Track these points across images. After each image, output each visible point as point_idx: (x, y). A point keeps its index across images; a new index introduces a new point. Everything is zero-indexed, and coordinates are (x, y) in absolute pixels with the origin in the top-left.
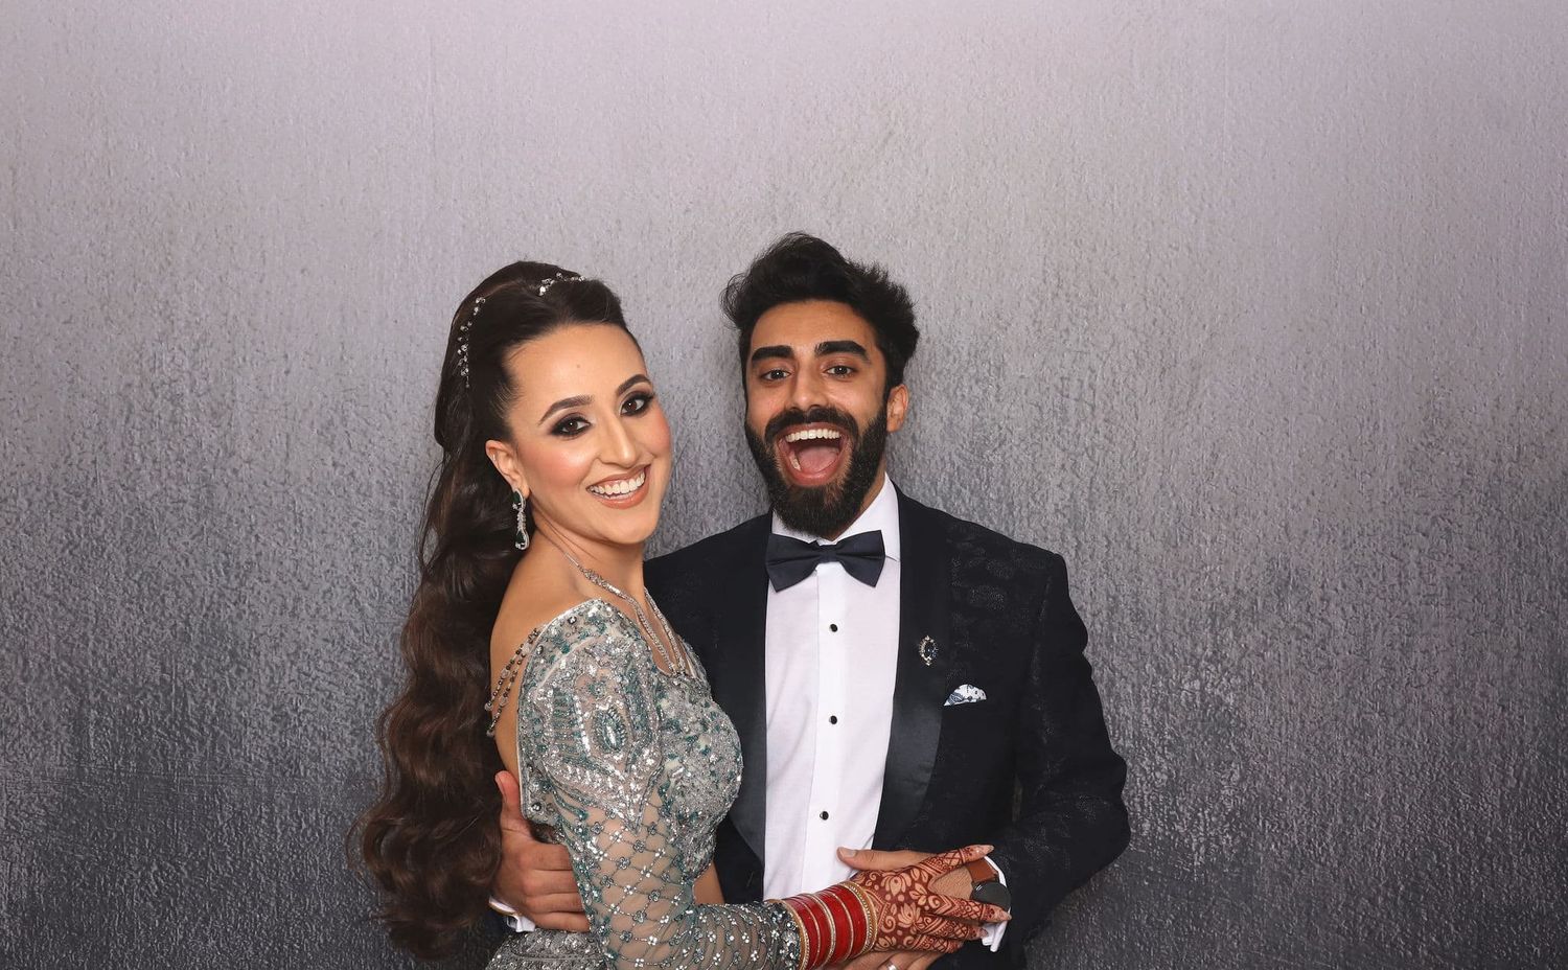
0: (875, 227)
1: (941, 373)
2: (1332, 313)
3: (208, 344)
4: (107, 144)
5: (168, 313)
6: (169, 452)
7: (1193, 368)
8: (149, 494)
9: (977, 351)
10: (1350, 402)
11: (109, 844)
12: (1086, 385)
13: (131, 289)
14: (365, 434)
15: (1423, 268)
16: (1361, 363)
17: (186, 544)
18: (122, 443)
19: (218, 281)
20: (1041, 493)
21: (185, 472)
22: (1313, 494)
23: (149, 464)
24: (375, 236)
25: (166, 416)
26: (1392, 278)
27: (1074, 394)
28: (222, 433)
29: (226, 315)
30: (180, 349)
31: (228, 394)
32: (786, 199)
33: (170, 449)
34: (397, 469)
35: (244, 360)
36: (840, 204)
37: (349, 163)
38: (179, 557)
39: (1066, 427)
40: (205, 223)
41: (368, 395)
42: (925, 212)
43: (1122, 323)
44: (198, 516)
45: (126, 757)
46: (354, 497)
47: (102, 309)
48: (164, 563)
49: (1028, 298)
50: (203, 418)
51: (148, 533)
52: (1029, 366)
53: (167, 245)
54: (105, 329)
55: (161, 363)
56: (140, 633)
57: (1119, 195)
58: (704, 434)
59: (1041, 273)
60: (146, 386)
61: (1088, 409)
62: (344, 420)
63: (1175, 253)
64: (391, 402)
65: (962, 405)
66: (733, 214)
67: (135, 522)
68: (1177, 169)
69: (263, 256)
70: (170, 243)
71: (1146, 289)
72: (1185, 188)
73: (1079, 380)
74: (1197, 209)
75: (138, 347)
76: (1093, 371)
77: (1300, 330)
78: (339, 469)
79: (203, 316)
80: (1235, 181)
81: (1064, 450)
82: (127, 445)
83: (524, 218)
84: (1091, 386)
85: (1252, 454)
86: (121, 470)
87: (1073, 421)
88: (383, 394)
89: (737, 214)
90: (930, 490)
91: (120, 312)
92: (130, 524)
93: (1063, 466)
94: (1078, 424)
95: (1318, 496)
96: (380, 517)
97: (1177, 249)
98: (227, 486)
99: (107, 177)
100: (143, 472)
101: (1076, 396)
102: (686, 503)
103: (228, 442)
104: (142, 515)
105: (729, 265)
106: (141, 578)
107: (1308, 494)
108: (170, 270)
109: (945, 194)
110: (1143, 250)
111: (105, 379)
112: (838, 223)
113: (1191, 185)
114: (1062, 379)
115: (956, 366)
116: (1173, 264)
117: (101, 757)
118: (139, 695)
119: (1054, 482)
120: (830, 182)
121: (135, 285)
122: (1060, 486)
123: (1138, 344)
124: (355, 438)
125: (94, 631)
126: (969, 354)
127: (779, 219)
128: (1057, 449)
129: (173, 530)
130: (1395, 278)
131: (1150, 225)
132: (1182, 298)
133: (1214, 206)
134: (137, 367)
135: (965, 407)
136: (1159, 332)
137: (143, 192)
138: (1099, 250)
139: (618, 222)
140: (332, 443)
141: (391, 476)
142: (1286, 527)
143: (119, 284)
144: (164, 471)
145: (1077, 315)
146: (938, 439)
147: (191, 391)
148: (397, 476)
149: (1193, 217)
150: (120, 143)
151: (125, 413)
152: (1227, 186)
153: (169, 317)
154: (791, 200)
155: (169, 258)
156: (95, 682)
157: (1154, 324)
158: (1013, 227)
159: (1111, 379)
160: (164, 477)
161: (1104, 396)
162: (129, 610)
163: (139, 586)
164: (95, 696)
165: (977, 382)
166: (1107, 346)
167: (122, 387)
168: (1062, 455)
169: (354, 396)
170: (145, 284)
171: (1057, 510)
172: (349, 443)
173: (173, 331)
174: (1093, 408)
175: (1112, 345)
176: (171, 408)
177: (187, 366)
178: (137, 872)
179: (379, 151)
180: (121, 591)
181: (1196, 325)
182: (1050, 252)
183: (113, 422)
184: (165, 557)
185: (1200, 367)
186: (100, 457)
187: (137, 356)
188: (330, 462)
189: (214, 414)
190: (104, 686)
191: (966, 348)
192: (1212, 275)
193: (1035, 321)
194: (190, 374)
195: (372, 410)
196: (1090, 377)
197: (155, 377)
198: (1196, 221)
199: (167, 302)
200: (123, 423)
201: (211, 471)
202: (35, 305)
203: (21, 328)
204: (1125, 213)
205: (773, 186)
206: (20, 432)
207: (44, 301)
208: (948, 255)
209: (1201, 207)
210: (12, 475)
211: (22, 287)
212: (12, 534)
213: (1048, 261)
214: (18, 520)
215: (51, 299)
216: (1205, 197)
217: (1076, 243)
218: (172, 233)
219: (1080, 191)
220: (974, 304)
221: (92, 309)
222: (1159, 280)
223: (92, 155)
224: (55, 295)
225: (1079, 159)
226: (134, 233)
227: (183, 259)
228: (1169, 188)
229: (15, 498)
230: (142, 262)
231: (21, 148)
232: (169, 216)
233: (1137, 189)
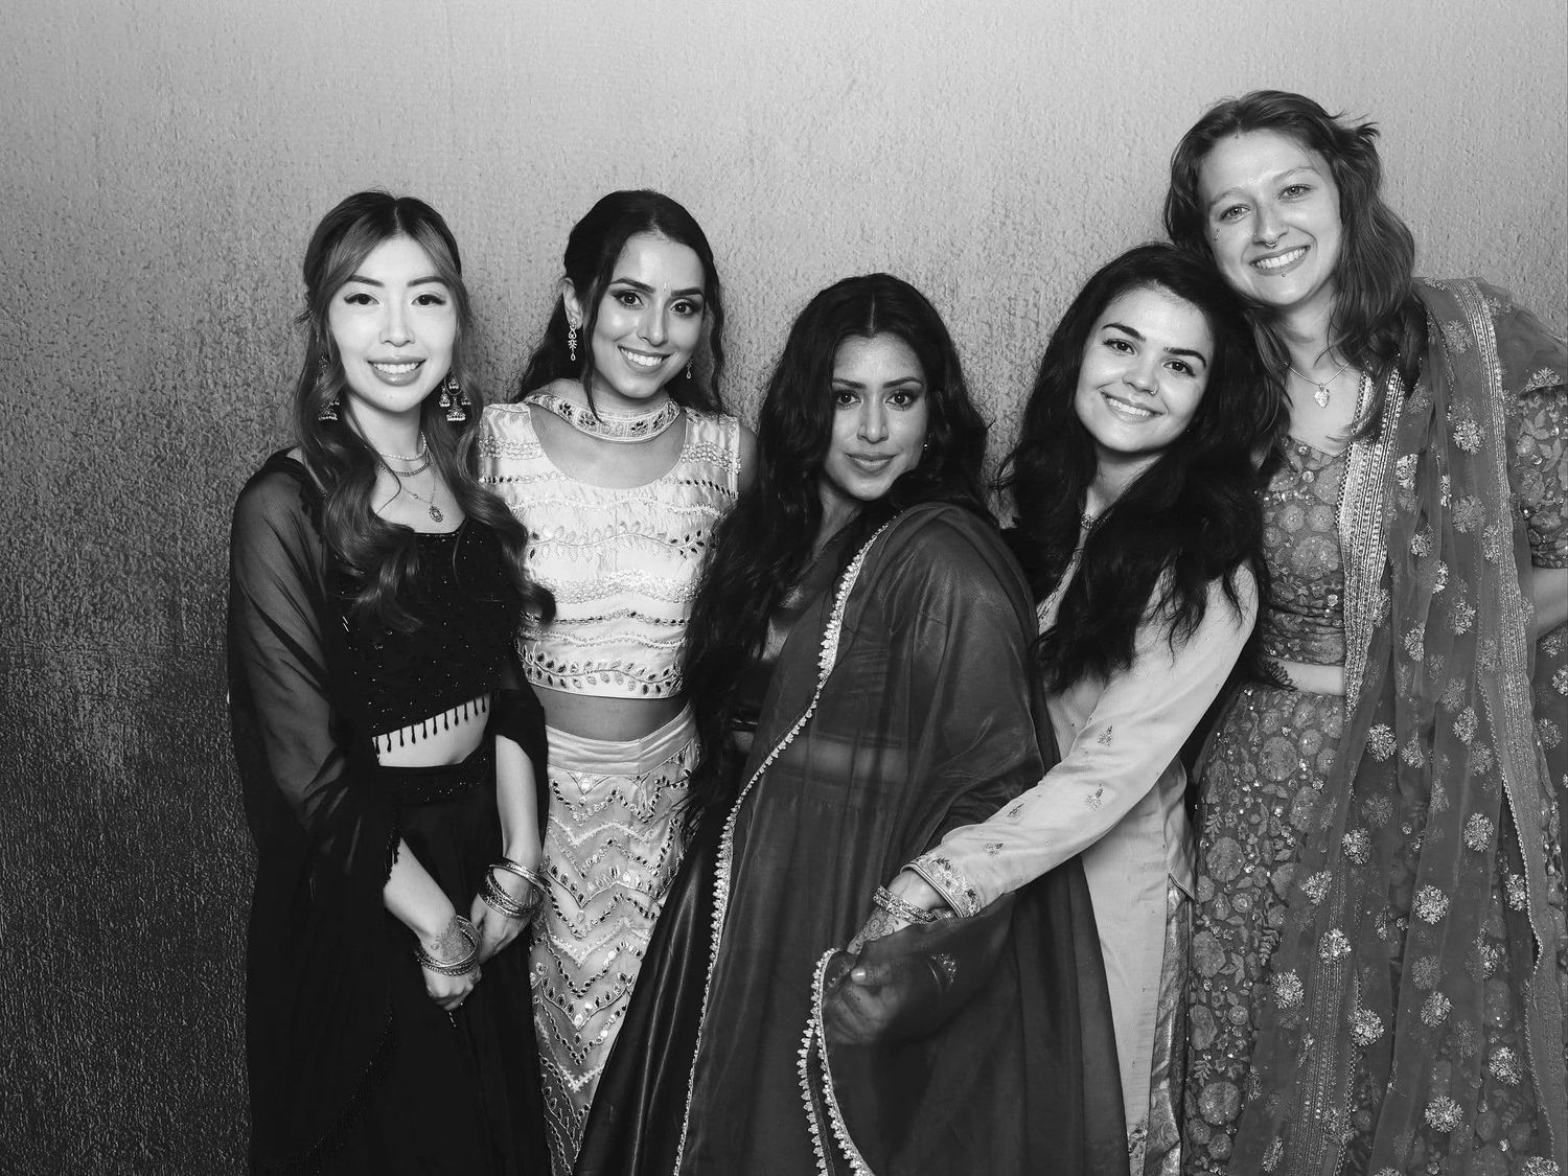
0: (842, 167)
3: (266, 283)
4: (173, 111)
5: (230, 258)
6: (237, 378)
8: (222, 415)
9: (933, 277)
11: (203, 710)
12: (1031, 304)
13: (198, 239)
17: (254, 456)
18: (198, 372)
19: (272, 229)
20: (990, 401)
21: (251, 395)
23: (221, 388)
25: (232, 348)
27: (1020, 313)
28: (280, 361)
29: (280, 258)
30: (242, 288)
31: (284, 327)
32: (762, 144)
33: (238, 375)
35: (297, 297)
36: (810, 146)
37: (379, 122)
38: (250, 469)
39: (1013, 342)
40: (259, 178)
42: (886, 152)
43: (1063, 248)
44: (264, 433)
45: (214, 638)
47: (175, 255)
48: (237, 474)
49: (978, 227)
50: (264, 348)
51: (223, 447)
52: (979, 289)
53: (228, 198)
54: (178, 272)
55: (226, 300)
56: (220, 532)
57: (1060, 133)
59: (990, 204)
60: (216, 322)
61: (1033, 325)
63: (1111, 183)
66: (715, 158)
67: (211, 438)
68: (1112, 106)
69: (309, 206)
70: (230, 196)
71: (1084, 216)
72: (1120, 124)
73: (1025, 300)
74: (1131, 143)
75: (206, 288)
76: (1037, 292)
79: (260, 259)
80: (1166, 116)
81: (1011, 362)
82: (201, 372)
83: (532, 166)
84: (1035, 305)
86: (198, 394)
87: (1020, 336)
89: (719, 158)
91: (190, 258)
92: (207, 441)
93: (1011, 376)
94: (1024, 340)
97: (1112, 180)
98: (286, 406)
99: (174, 140)
100: (216, 395)
101: (1023, 314)
103: (286, 369)
104: (217, 432)
105: (712, 204)
106: (218, 486)
108: (230, 220)
109: (903, 134)
110: (1082, 181)
111: (180, 315)
112: (808, 164)
113: (1125, 121)
114: (1009, 299)
116: (1109, 194)
117: (192, 637)
118: (221, 586)
119: (1003, 390)
120: (801, 127)
121: (202, 234)
122: (1008, 394)
123: (1077, 266)
125: (181, 531)
127: (756, 161)
128: (1006, 362)
129: (244, 444)
131: (1087, 157)
132: (1117, 225)
133: (1146, 139)
134: (206, 305)
136: (1096, 256)
137: (205, 153)
138: (1042, 182)
139: (615, 167)
143: (189, 232)
144: (233, 394)
145: (1023, 242)
147: (253, 325)
149: (1128, 150)
150: (184, 109)
151: (198, 345)
152: (1158, 120)
153: (231, 262)
154: (766, 143)
155: (230, 209)
156: (184, 574)
157: (1092, 248)
158: (965, 164)
159: (1053, 298)
160: (234, 398)
161: (1047, 314)
162: (210, 514)
163: (217, 493)
164: (185, 586)
166: (1050, 268)
167: (194, 323)
168: (1010, 367)
170: (210, 232)
171: (1005, 416)
173: (235, 274)
174: (1037, 324)
175: (1054, 268)
176: (237, 340)
177: (248, 304)
178: (227, 732)
179: (405, 110)
180: (203, 498)
182: (998, 185)
183: (189, 354)
184: (238, 468)
186: (179, 382)
187: (206, 296)
189: (273, 344)
190: (192, 579)
191: (923, 274)
192: (1144, 204)
193: (985, 248)
194: (252, 310)
196: (1035, 297)
197: (223, 314)
198: (1130, 154)
199: (230, 249)
200: (197, 353)
201: (273, 394)
202: (119, 252)
203: (108, 274)
204: (1065, 148)
205: (751, 131)
206: (112, 362)
207: (127, 250)
208: (906, 190)
209: (1134, 141)
210: (107, 399)
211: (107, 237)
212: (110, 449)
213: (996, 194)
214: (114, 438)
215: (133, 247)
216: (1139, 132)
217: (1021, 176)
218: (231, 188)
219: (1024, 130)
220: (930, 233)
221: (166, 255)
222: (1096, 208)
223: (161, 121)
224: (135, 244)
225: (1024, 100)
226: (199, 188)
227: (241, 210)
228: (1105, 125)
229: (111, 419)
230: (206, 213)
231: (101, 117)
232: (228, 173)
233: (1076, 125)
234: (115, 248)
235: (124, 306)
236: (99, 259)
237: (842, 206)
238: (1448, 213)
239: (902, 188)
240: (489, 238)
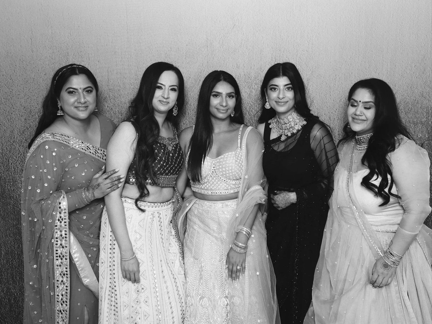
0: (231, 48)
1: (247, 83)
2: (342, 66)
4: (52, 33)
7: (308, 80)
10: (346, 87)
14: (114, 99)
15: (364, 54)
16: (349, 78)
22: (336, 110)
24: (115, 53)
26: (356, 57)
32: (210, 42)
34: (122, 108)
36: (223, 42)
37: (108, 36)
40: (75, 51)
41: (114, 90)
42: (243, 44)
46: (112, 114)
53: (67, 56)
57: (290, 39)
58: (192, 98)
62: (109, 96)
63: (303, 52)
64: (120, 92)
65: (252, 90)
68: (304, 31)
69: (89, 58)
70: (68, 56)
71: (296, 61)
72: (306, 36)
74: (309, 41)
77: (334, 70)
78: (109, 108)
80: (318, 34)
83: (149, 48)
85: (322, 100)
88: (118, 90)
89: (199, 46)
90: (245, 110)
95: (338, 110)
96: (119, 119)
99: (52, 40)
102: (188, 114)
105: (197, 58)
107: (335, 110)
109: (248, 39)
110: (296, 51)
112: (223, 47)
113: (307, 35)
115: (251, 81)
116: (303, 55)
120: (220, 37)
124: (112, 100)
126: (254, 78)
127: (209, 46)
130: (357, 57)
131: (297, 45)
132: (305, 63)
133: (313, 40)
135: (253, 90)
137: (61, 44)
138: (285, 52)
139: (171, 48)
140: (107, 102)
141: (121, 109)
142: (330, 118)
143: (56, 65)
146: (247, 98)
148: (122, 109)
149: (308, 43)
150: (55, 32)
154: (211, 42)
158: (264, 47)
165: (256, 84)
169: (111, 91)
172: (111, 102)
179: (115, 33)
181: (309, 70)
182: (273, 53)
185: (309, 80)
188: (107, 106)
191: (253, 77)
192: (312, 57)
195: (116, 94)
202: (37, 70)
203: (35, 76)
204: (291, 43)
205: (207, 38)
206: (35, 100)
207: (39, 70)
208: (249, 54)
209: (310, 41)
210: (34, 110)
211: (34, 66)
212: (35, 123)
213: (273, 55)
214: (36, 120)
215: (41, 69)
216: (311, 38)
217: (279, 50)
218: (68, 53)
219: (280, 38)
220: (255, 66)
221: (51, 71)
222: (300, 59)
223: (49, 35)
224: (42, 68)
225: (280, 30)
226: (59, 53)
227: (71, 59)
228: (302, 36)
229: (35, 115)
230: (61, 60)
231: (32, 34)
232: (67, 49)
233: (294, 37)
234: (36, 70)
235: (39, 85)
236: (32, 72)
237: (232, 59)
238: (395, 60)
239: (247, 54)
240: (138, 67)
